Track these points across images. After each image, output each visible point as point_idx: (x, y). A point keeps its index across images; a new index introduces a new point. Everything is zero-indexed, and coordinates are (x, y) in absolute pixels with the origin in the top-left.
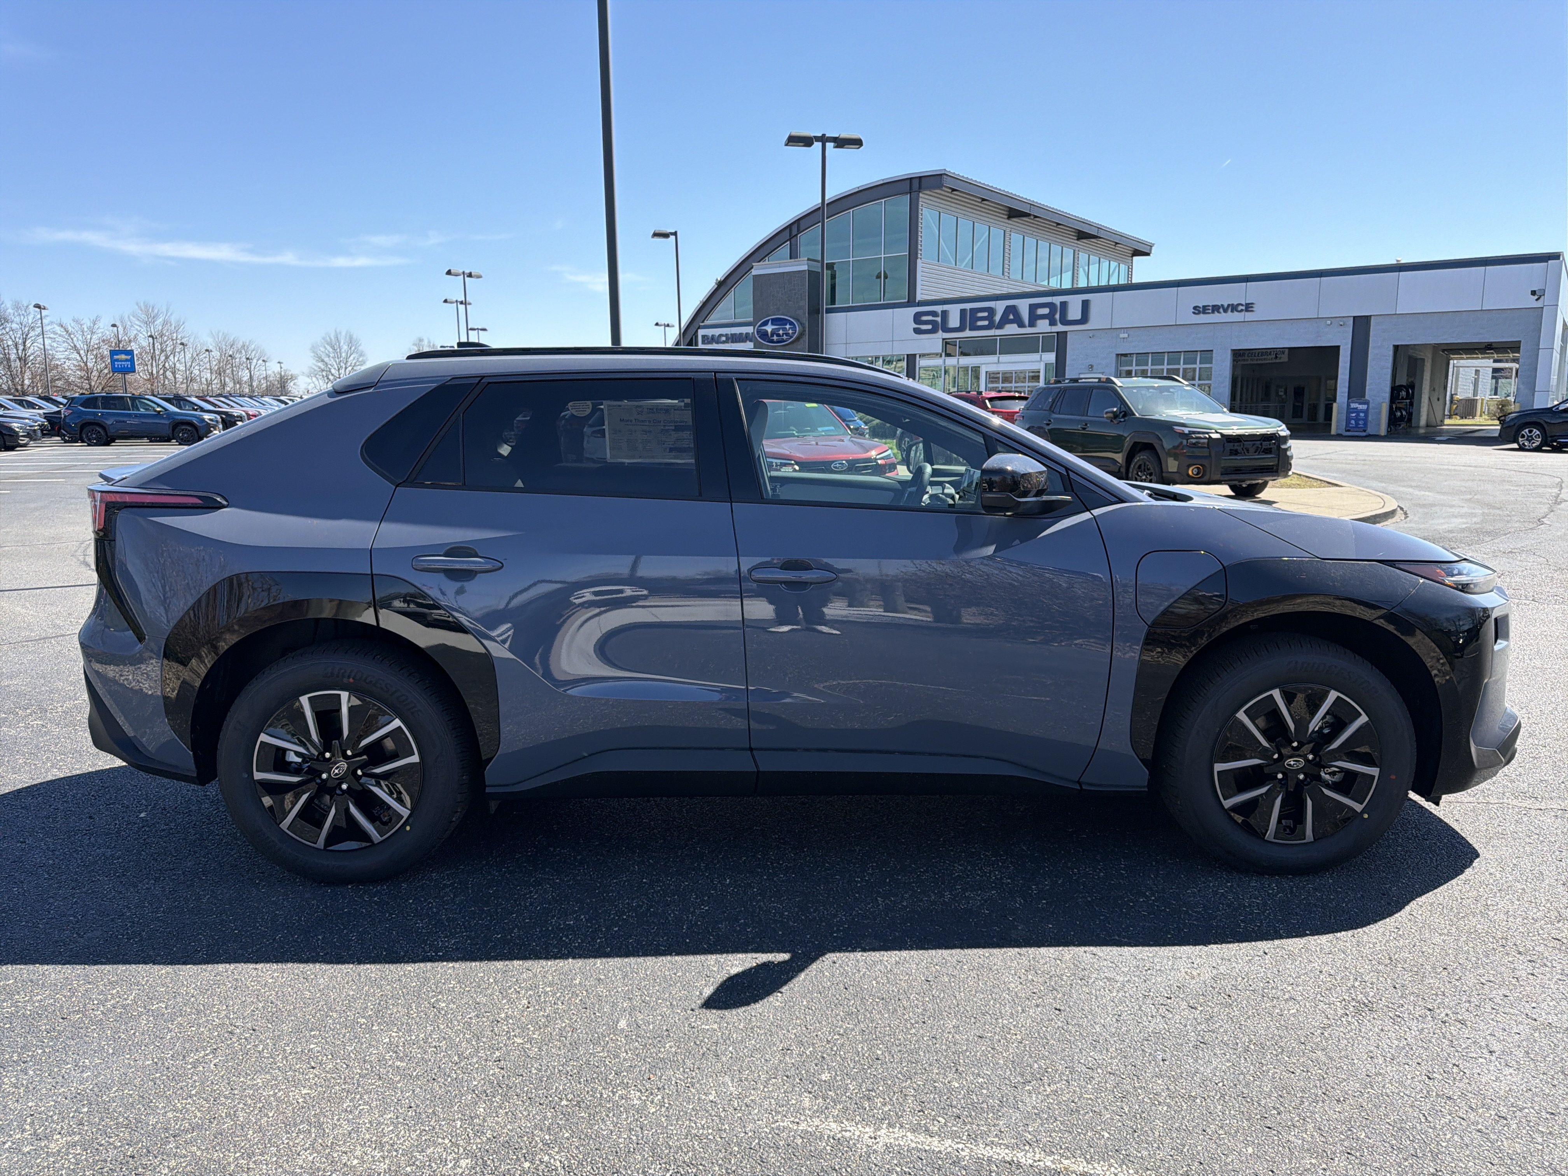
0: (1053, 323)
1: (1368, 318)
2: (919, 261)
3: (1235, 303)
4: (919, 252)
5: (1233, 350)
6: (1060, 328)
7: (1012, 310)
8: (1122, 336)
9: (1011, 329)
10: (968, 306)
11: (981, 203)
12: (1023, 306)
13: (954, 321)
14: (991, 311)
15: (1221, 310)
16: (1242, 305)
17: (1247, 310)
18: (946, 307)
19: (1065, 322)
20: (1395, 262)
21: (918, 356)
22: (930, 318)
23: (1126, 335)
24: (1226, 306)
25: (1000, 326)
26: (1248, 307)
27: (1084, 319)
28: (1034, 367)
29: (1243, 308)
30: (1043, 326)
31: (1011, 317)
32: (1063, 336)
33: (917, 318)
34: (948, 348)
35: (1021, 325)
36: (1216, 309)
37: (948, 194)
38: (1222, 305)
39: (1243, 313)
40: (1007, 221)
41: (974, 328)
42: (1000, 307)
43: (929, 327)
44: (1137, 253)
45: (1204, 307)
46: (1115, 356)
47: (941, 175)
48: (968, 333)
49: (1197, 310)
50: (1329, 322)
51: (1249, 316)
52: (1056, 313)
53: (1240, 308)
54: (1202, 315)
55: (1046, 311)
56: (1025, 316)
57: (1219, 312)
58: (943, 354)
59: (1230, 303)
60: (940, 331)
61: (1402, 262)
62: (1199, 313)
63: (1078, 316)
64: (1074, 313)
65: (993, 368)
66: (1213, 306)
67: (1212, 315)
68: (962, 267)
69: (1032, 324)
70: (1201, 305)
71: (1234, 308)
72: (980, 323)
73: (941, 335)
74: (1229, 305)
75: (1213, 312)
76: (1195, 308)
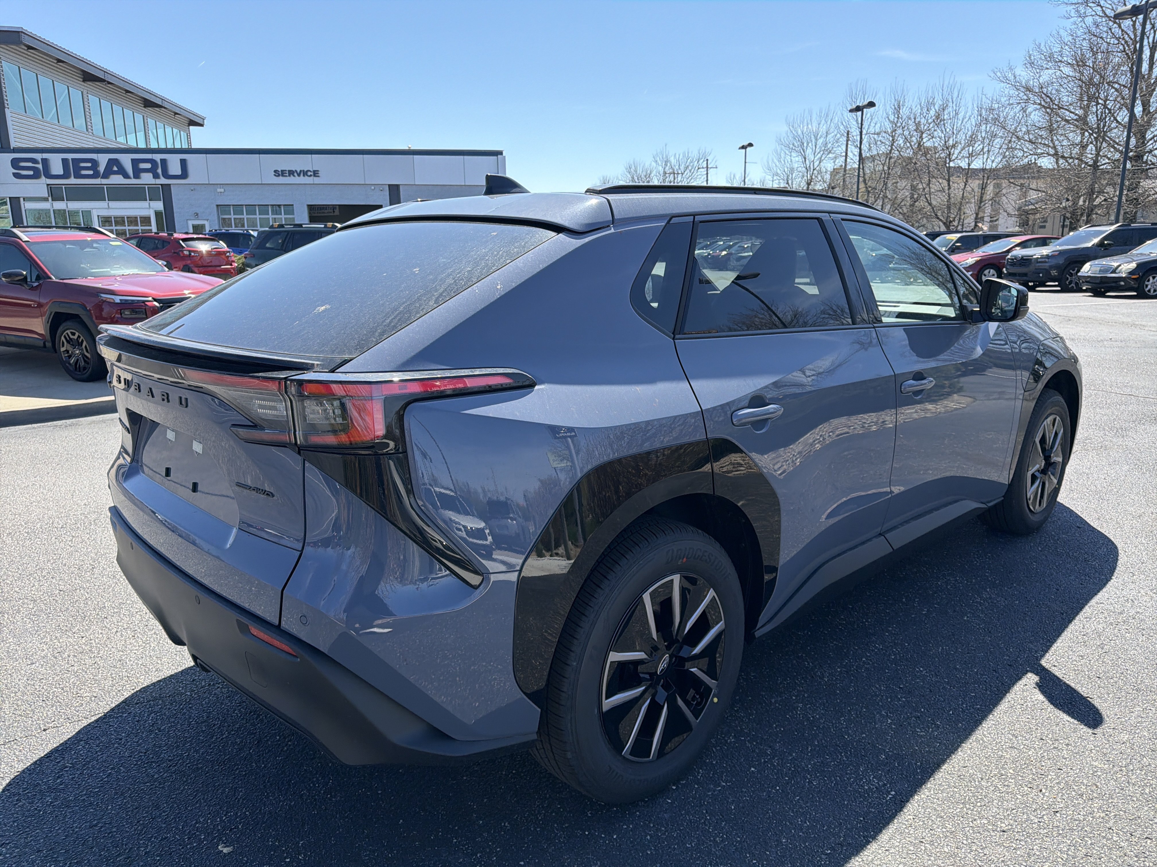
0: (156, 176)
1: (398, 186)
2: (6, 110)
3: (306, 170)
4: (6, 102)
5: (308, 205)
6: (163, 181)
7: (112, 162)
8: (219, 190)
9: (116, 179)
10: (70, 156)
11: (56, 63)
12: (126, 160)
13: (57, 168)
14: (95, 164)
15: (295, 174)
16: (310, 171)
17: (315, 176)
18: (45, 156)
19: (167, 176)
20: (407, 148)
21: (22, 200)
22: (30, 164)
23: (222, 190)
24: (299, 172)
25: (106, 176)
26: (316, 173)
27: (184, 175)
28: (144, 213)
29: (312, 174)
30: (147, 179)
31: (115, 169)
32: (166, 188)
33: (15, 163)
34: (55, 194)
35: (126, 176)
36: (291, 173)
37: (23, 51)
38: (296, 171)
39: (312, 177)
40: (83, 83)
41: (78, 176)
42: (103, 160)
43: (31, 173)
44: (192, 123)
45: (282, 171)
46: (215, 207)
47: (18, 32)
48: (72, 181)
49: (277, 173)
50: (373, 188)
51: (316, 180)
52: (157, 168)
53: (309, 173)
54: (281, 177)
55: (148, 166)
56: (129, 168)
57: (294, 176)
58: (50, 199)
59: (302, 169)
60: (43, 177)
61: (412, 148)
62: (279, 176)
63: (179, 172)
64: (175, 169)
65: (105, 213)
66: (289, 171)
67: (288, 177)
68: (48, 120)
69: (137, 176)
70: (280, 170)
71: (305, 173)
72: (84, 172)
73: (44, 181)
74: (301, 171)
75: (289, 176)
76: (275, 171)
